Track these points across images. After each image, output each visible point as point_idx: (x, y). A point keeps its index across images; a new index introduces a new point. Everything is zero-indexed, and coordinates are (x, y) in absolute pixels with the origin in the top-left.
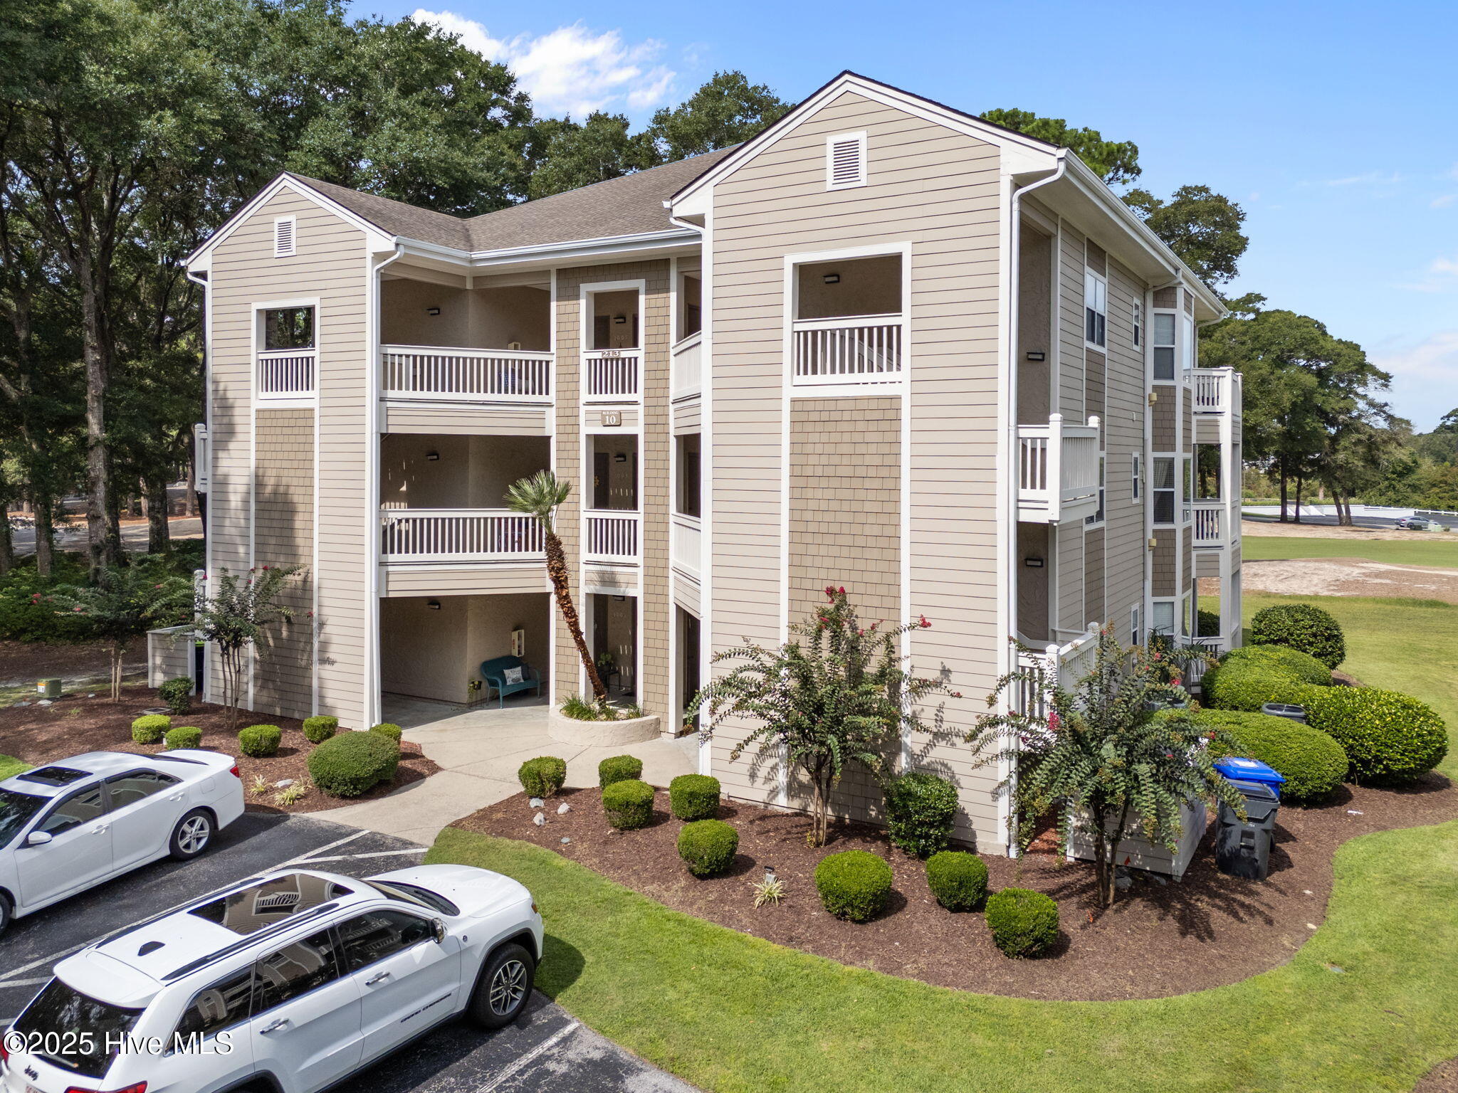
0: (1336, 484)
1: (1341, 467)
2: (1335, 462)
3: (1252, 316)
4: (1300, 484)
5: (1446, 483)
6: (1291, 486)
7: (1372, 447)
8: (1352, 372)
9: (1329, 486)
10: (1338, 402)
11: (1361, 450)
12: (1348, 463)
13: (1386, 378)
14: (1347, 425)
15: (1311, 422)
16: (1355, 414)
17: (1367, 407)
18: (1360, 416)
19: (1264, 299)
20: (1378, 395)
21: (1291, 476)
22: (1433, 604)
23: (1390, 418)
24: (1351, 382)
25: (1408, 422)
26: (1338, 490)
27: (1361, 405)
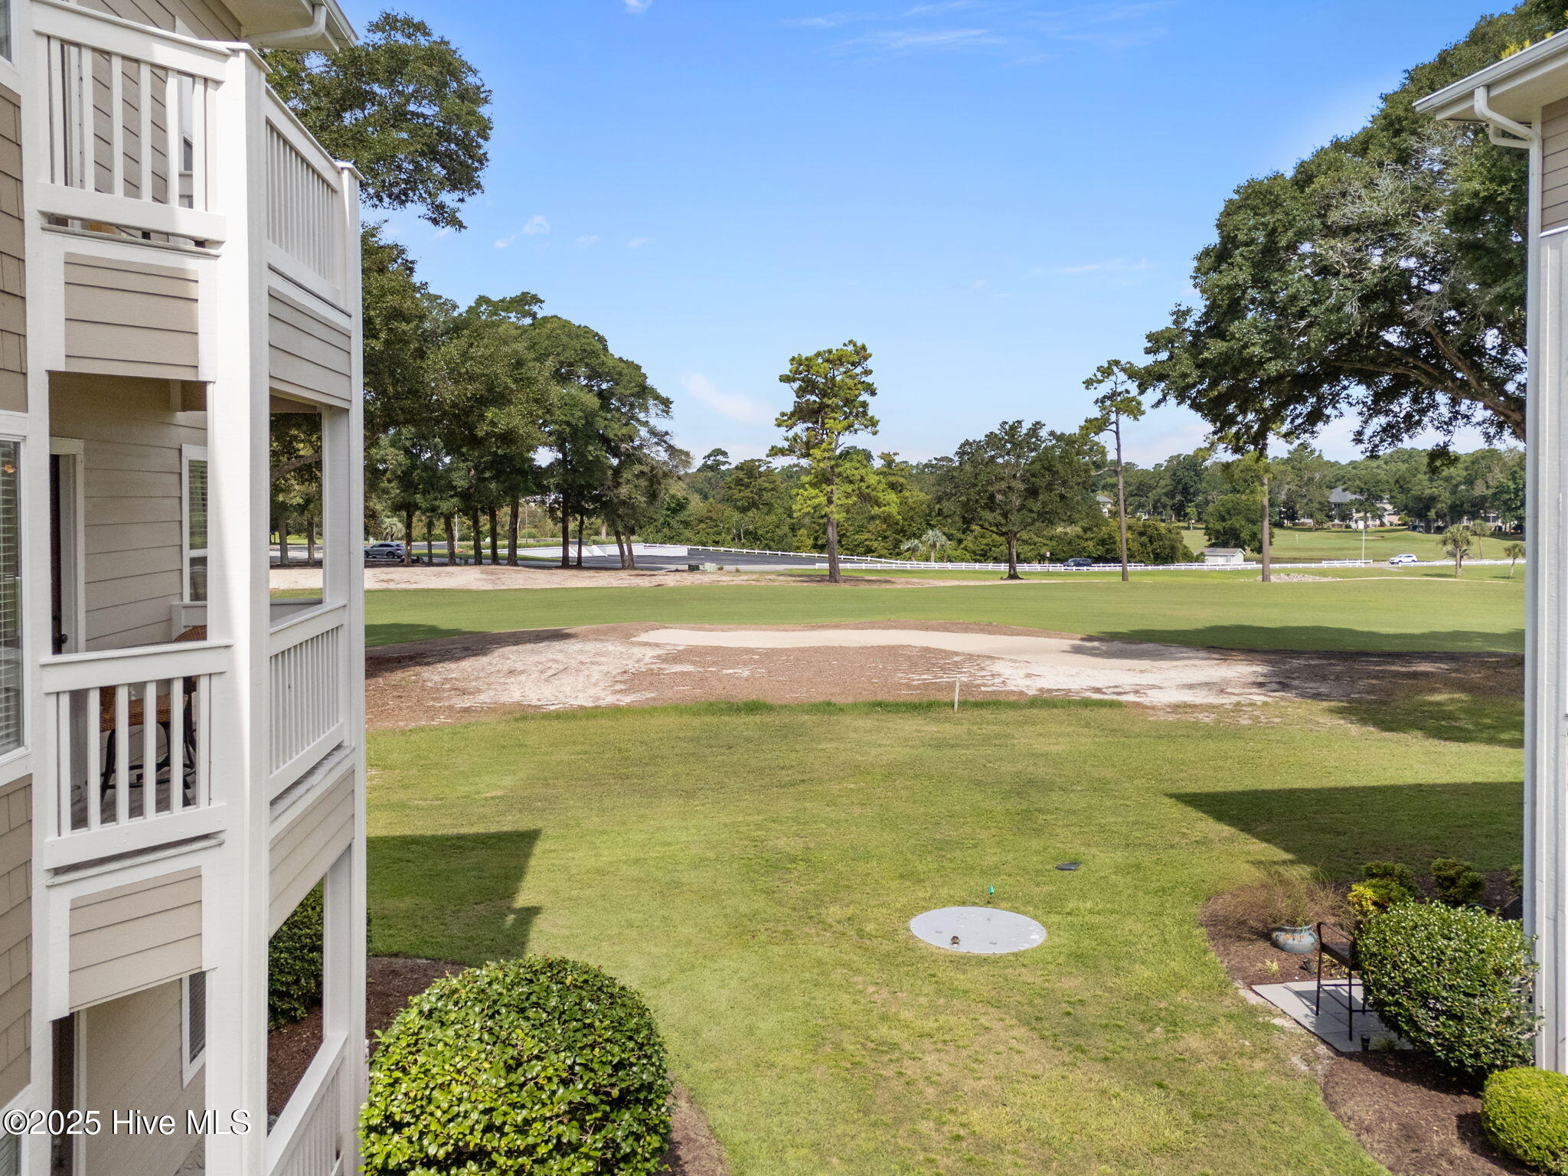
0: (619, 522)
1: (624, 503)
2: (618, 497)
3: (528, 321)
4: (582, 522)
5: (711, 518)
6: (572, 526)
7: (654, 479)
8: (633, 395)
9: (612, 525)
10: (621, 428)
11: (643, 483)
12: (630, 498)
13: (666, 403)
14: (629, 456)
15: (593, 450)
16: (637, 443)
17: (648, 435)
18: (641, 446)
19: (542, 302)
20: (660, 424)
21: (573, 513)
22: (753, 707)
23: (671, 449)
24: (632, 406)
25: (687, 454)
26: (620, 529)
27: (643, 432)
